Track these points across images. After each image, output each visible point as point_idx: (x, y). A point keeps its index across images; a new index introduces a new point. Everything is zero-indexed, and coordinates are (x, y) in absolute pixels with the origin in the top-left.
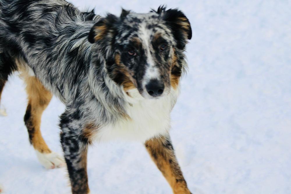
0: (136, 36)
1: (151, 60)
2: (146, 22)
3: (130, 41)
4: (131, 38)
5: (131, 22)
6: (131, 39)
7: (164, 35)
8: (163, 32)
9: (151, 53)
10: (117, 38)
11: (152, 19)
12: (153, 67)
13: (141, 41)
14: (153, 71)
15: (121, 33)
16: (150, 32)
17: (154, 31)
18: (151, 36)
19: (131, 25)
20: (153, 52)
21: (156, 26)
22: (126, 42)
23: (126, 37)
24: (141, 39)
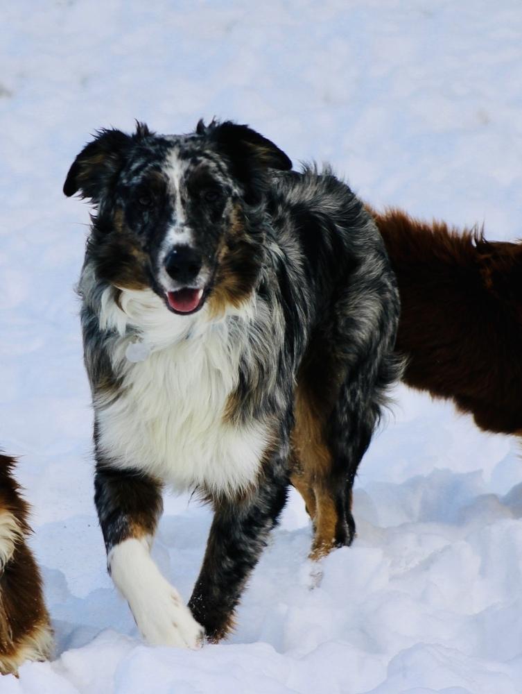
0: (158, 169)
1: (179, 215)
2: (180, 146)
3: (144, 178)
4: (147, 172)
5: (153, 144)
6: (145, 175)
7: (216, 172)
8: (213, 165)
9: (183, 202)
10: (123, 174)
11: (190, 143)
12: (182, 225)
13: (165, 180)
14: (183, 231)
15: (131, 164)
16: (186, 165)
17: (195, 162)
18: (187, 172)
19: (152, 149)
20: (188, 200)
21: (201, 153)
22: (136, 180)
23: (137, 172)
24: (166, 176)
